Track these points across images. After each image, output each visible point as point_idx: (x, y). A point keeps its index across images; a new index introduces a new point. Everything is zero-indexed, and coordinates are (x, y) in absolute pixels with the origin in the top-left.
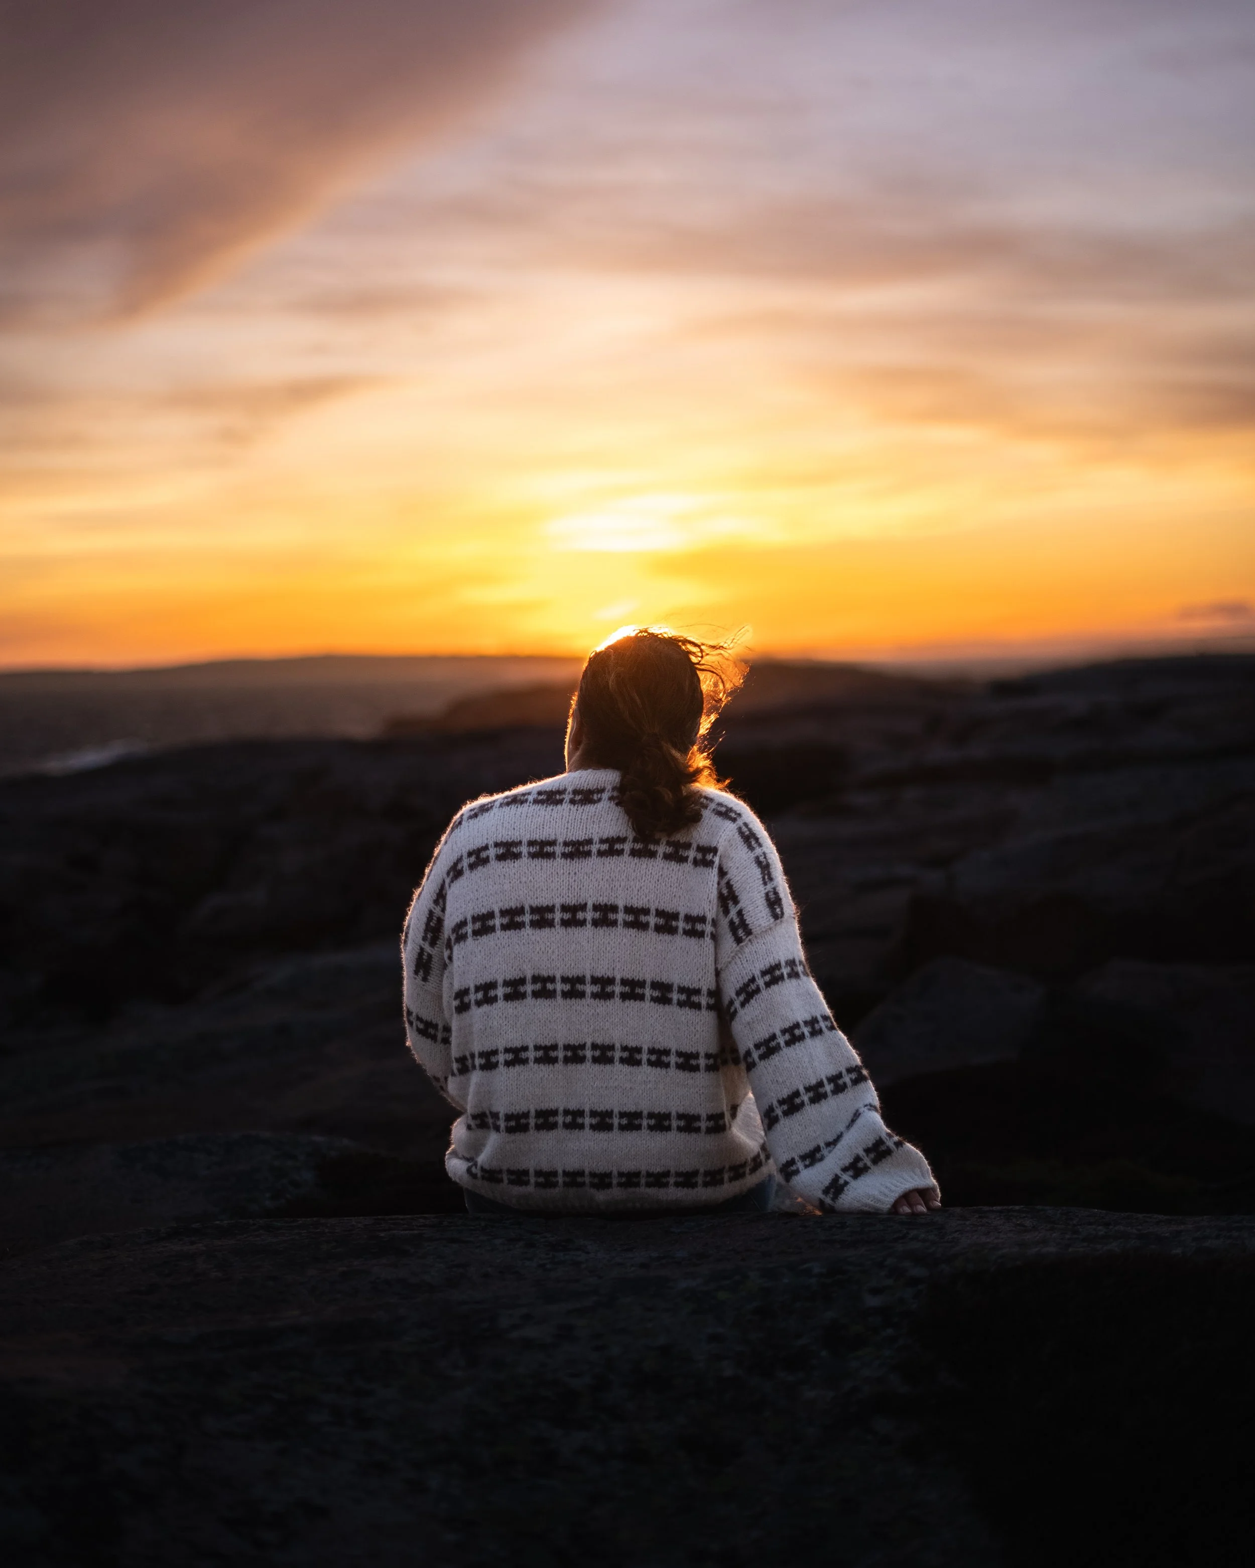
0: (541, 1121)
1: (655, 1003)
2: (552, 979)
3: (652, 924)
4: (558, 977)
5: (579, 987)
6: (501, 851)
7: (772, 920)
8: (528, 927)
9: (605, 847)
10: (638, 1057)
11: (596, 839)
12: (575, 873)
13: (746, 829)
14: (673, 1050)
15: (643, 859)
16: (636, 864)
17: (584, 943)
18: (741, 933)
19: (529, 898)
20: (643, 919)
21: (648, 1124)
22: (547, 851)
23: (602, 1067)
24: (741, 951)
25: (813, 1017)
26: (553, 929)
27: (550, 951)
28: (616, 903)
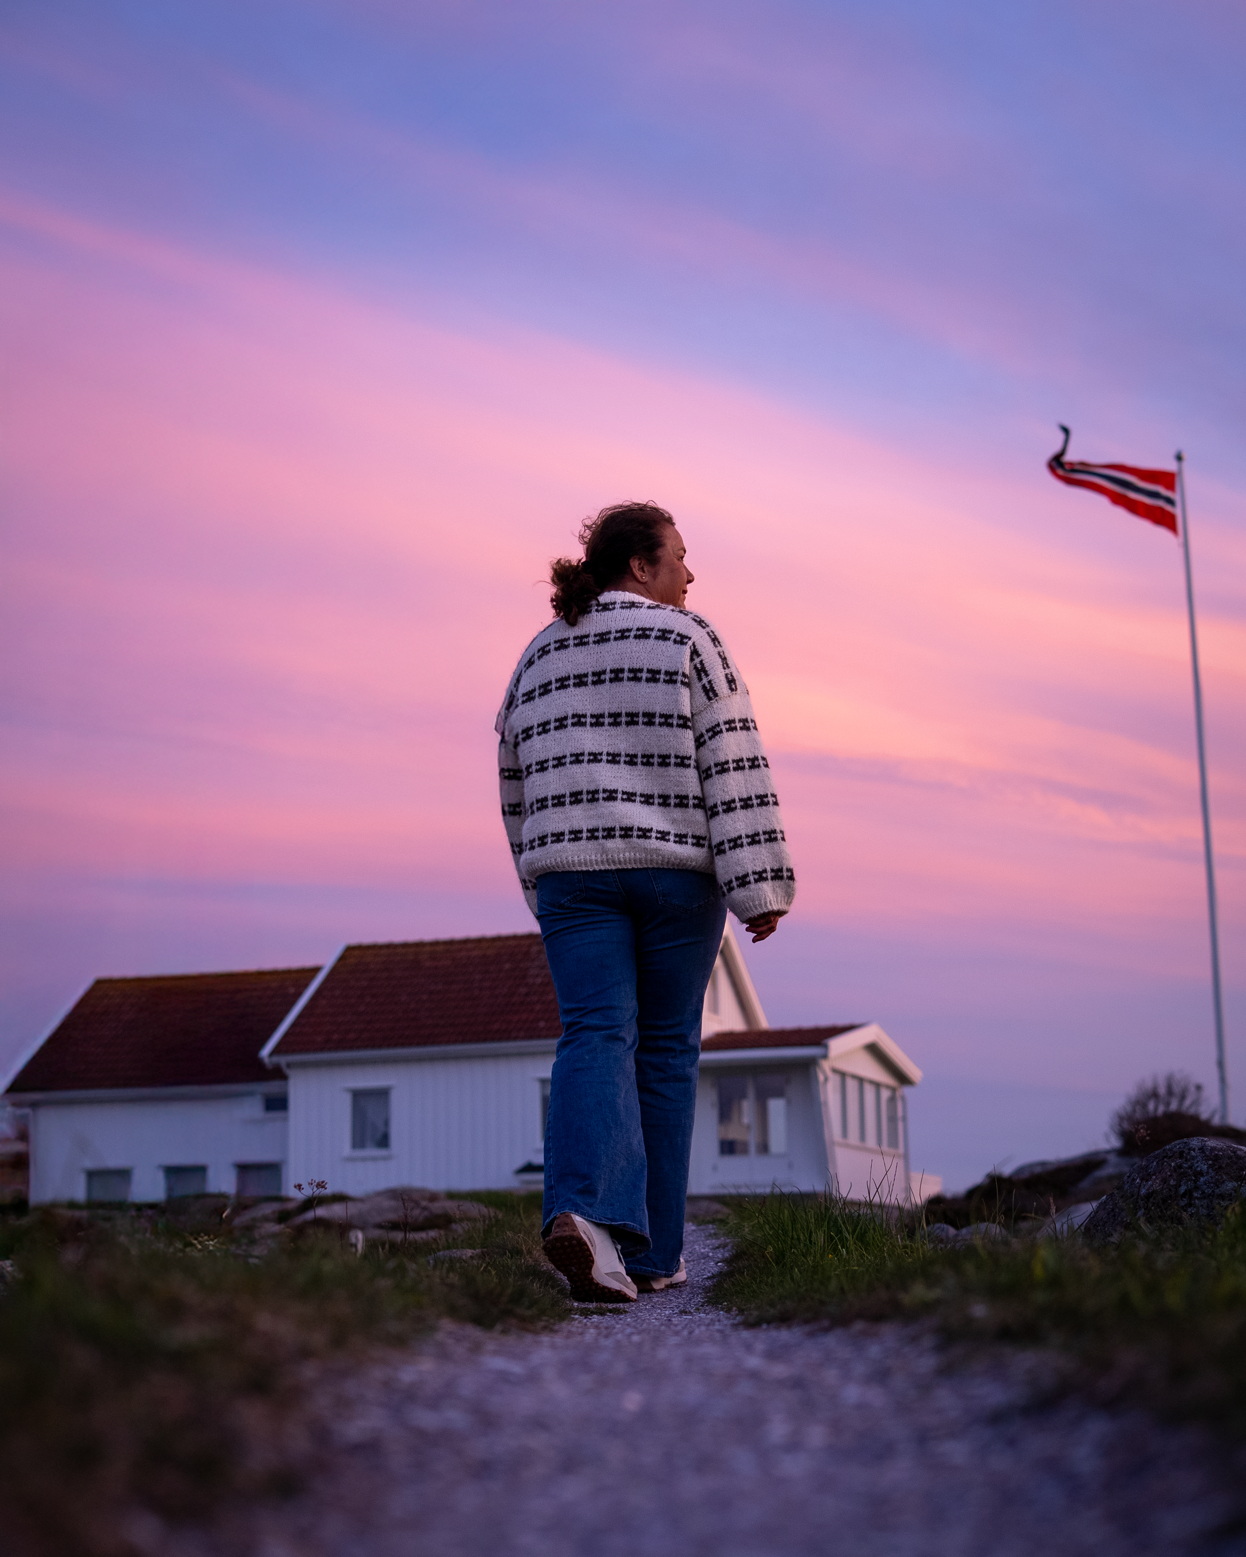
0: (573, 799)
1: (645, 725)
2: (585, 716)
3: (644, 678)
4: (588, 714)
5: (601, 720)
6: (558, 645)
7: (730, 691)
8: (571, 687)
9: (619, 635)
10: (635, 760)
11: (613, 630)
12: (601, 652)
13: (712, 634)
14: (656, 754)
15: (641, 640)
16: (637, 643)
17: (605, 693)
18: (711, 694)
19: (573, 670)
20: (639, 675)
21: (640, 800)
22: (584, 642)
23: (612, 765)
24: (711, 706)
25: (755, 756)
26: (587, 687)
27: (585, 700)
28: (623, 667)
